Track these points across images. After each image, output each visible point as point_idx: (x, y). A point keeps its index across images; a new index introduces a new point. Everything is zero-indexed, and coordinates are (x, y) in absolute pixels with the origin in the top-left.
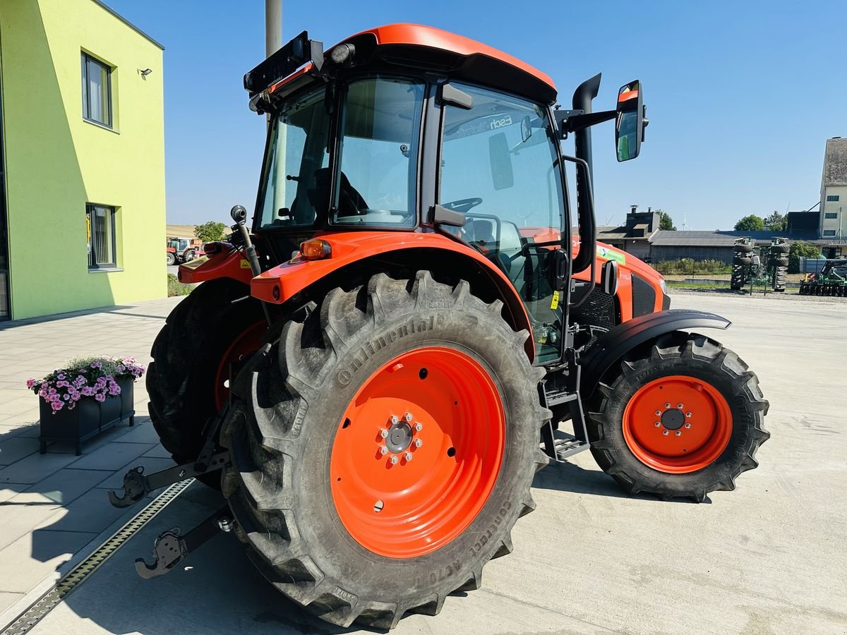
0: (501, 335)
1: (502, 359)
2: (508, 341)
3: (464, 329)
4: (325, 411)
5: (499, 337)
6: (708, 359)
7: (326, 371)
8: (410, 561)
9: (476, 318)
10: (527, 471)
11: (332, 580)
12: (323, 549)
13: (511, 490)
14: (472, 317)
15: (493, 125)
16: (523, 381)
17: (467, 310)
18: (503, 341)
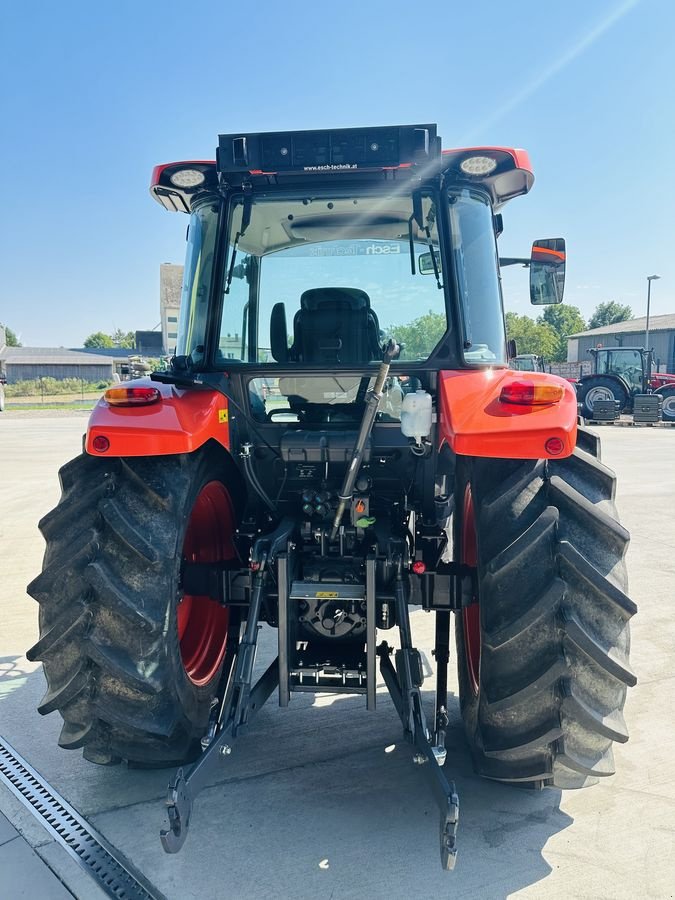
15: (371, 250)
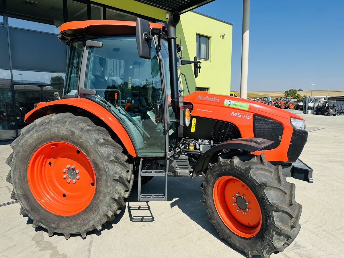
0: (87, 140)
1: (89, 150)
2: (91, 142)
3: (69, 136)
4: (21, 157)
5: (86, 140)
6: (242, 169)
7: (20, 145)
8: (56, 216)
9: (74, 132)
10: (104, 199)
11: (27, 210)
12: (24, 200)
13: (97, 204)
14: (72, 131)
16: (100, 160)
17: (70, 128)
18: (88, 142)
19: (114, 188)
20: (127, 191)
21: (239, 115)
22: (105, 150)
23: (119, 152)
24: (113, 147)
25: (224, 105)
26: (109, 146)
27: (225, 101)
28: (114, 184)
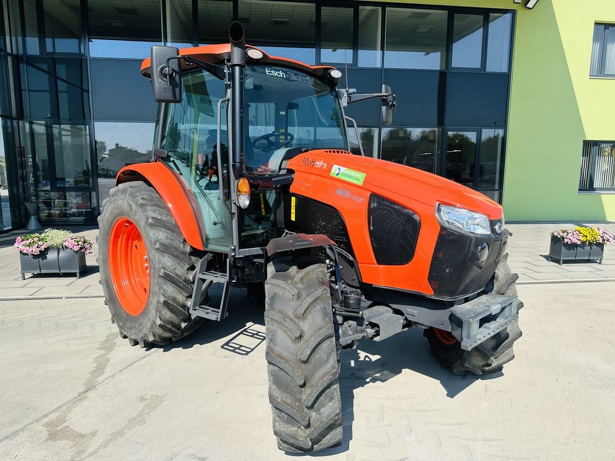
19: (162, 288)
20: (190, 297)
21: (347, 194)
22: (155, 234)
23: (178, 240)
24: (168, 231)
25: (331, 175)
26: (162, 229)
27: (333, 167)
28: (162, 282)
